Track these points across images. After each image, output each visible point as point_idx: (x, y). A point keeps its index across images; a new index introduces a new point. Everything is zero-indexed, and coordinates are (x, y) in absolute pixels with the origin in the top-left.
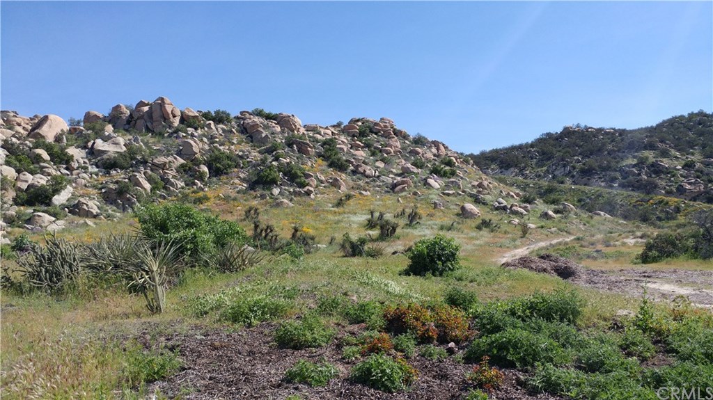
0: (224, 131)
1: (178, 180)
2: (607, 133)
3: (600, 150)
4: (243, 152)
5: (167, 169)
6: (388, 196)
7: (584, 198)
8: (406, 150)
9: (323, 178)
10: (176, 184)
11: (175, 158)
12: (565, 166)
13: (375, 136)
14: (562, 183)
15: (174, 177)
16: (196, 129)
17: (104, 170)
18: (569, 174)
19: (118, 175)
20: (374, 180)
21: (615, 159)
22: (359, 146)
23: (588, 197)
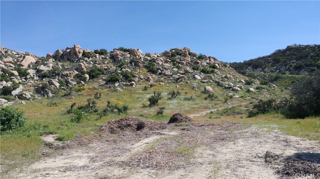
0: (102, 58)
1: (73, 81)
2: (311, 47)
3: (306, 56)
4: (108, 67)
5: (69, 77)
6: (173, 84)
7: (295, 81)
8: (193, 62)
9: (142, 77)
10: (72, 83)
11: (74, 72)
12: (286, 65)
13: (179, 56)
14: (284, 74)
15: (71, 80)
16: (89, 58)
17: (40, 78)
18: (288, 69)
19: (45, 80)
20: (169, 77)
21: (315, 60)
22: (168, 61)
23: (297, 80)
